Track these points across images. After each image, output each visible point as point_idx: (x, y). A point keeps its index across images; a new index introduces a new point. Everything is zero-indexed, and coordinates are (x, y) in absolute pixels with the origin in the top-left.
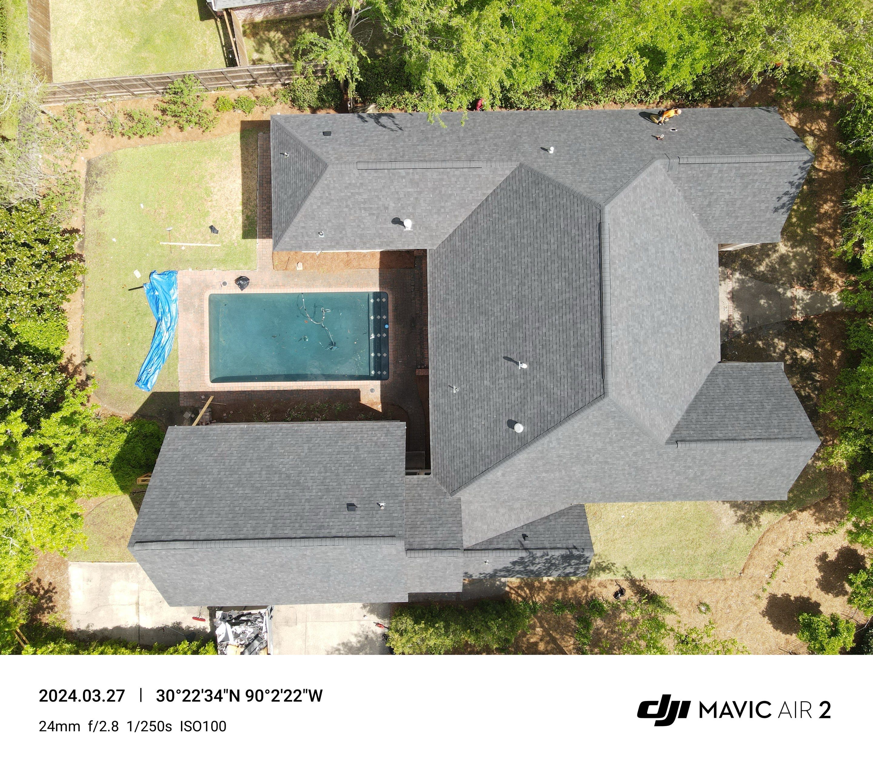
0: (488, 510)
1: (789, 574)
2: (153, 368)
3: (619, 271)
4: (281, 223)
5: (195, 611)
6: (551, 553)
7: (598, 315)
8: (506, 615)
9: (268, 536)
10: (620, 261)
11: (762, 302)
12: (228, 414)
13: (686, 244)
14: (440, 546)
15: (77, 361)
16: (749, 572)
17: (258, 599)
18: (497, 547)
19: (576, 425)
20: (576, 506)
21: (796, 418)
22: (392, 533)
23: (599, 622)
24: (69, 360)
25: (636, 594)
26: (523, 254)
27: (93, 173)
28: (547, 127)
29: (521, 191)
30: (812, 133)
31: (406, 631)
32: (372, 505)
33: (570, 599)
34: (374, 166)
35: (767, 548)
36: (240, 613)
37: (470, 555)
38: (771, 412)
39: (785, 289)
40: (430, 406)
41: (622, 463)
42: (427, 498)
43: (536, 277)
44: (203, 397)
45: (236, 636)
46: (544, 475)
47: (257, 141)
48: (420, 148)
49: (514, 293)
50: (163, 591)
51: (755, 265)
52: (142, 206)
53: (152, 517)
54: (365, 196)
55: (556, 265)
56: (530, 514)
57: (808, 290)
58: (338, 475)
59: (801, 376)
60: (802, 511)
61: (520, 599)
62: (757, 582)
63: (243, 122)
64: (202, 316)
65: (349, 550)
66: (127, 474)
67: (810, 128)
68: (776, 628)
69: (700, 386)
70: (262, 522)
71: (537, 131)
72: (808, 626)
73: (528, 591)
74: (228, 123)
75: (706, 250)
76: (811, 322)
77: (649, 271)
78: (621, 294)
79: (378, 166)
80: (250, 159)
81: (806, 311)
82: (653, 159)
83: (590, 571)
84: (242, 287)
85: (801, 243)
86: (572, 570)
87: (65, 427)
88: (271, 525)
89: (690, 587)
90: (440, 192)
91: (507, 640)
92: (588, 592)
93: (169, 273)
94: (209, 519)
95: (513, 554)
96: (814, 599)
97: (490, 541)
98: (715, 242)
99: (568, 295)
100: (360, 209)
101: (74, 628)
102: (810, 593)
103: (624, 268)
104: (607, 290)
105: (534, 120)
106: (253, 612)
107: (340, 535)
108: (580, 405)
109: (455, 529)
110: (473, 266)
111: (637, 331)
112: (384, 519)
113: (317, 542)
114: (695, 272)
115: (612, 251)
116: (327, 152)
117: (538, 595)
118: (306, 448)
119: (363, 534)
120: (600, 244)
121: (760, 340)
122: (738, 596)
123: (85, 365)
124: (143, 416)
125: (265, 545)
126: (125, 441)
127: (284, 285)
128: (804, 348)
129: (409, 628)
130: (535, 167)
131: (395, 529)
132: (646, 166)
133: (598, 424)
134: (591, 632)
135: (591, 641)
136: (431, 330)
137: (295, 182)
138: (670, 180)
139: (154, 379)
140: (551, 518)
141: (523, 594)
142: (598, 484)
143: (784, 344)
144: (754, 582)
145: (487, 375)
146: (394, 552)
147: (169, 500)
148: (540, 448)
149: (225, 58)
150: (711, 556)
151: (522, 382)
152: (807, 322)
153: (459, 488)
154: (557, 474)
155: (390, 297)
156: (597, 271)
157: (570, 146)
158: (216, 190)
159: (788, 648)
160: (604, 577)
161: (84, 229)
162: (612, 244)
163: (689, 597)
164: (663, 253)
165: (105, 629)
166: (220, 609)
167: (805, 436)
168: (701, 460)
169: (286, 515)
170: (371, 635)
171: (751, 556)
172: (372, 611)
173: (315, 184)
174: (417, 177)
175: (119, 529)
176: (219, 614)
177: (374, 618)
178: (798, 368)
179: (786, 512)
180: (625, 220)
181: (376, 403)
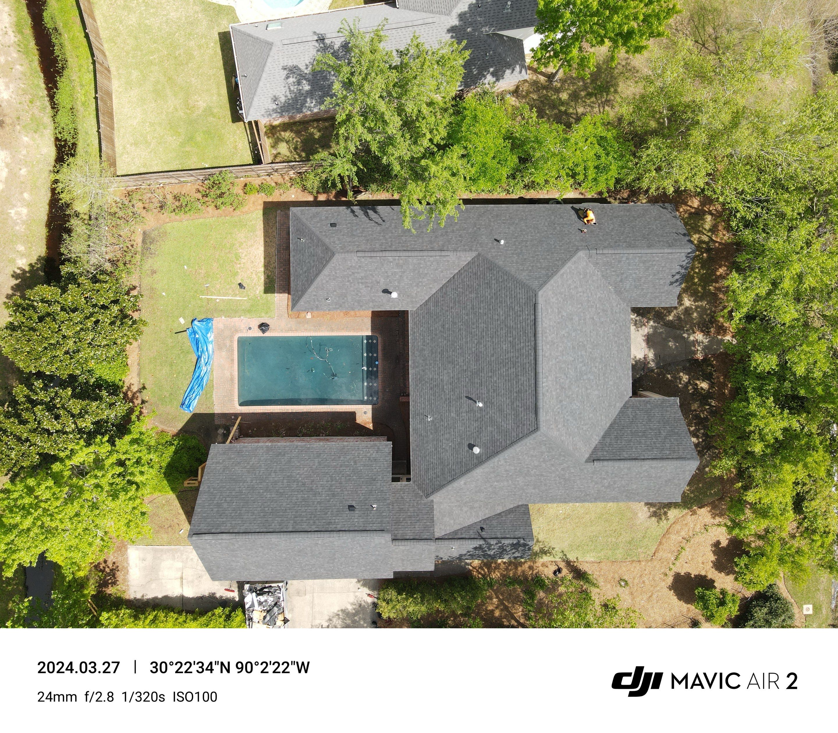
0: (454, 508)
1: (690, 558)
2: (194, 395)
3: (550, 338)
4: (297, 291)
5: (226, 584)
6: (503, 541)
7: (533, 371)
8: (468, 588)
9: (290, 529)
10: (550, 330)
11: (671, 344)
12: (253, 430)
13: (603, 310)
14: (417, 537)
15: (135, 389)
16: (659, 555)
17: (279, 575)
18: (461, 537)
19: (518, 450)
20: (522, 505)
21: (684, 442)
22: (382, 528)
23: (541, 594)
24: (129, 388)
25: (571, 572)
26: (480, 321)
27: (148, 241)
28: (500, 220)
29: (479, 274)
30: (710, 213)
31: (391, 600)
32: (367, 507)
33: (519, 577)
34: (369, 254)
35: (673, 537)
36: (263, 586)
37: (440, 543)
38: (665, 438)
39: (689, 335)
40: (411, 430)
41: (553, 475)
42: (408, 500)
43: (490, 339)
44: (233, 417)
45: (260, 603)
46: (496, 483)
47: (276, 217)
48: (404, 238)
49: (473, 349)
50: (209, 569)
51: (665, 315)
52: (186, 267)
53: (204, 515)
54: (363, 275)
55: (504, 331)
56: (487, 511)
57: (707, 335)
58: (341, 483)
59: (701, 403)
60: (700, 508)
61: (480, 576)
62: (665, 563)
63: (265, 203)
64: (233, 354)
65: (350, 540)
66: (177, 478)
67: (709, 209)
68: (680, 599)
69: (615, 416)
70: (285, 519)
71: (492, 223)
72: (702, 598)
73: (486, 570)
74: (254, 203)
75: (620, 312)
76: (709, 360)
77: (574, 334)
78: (550, 354)
79: (373, 254)
80: (270, 231)
81: (705, 351)
82: (577, 250)
83: (536, 554)
84: (264, 331)
85: (701, 299)
86: (519, 555)
87: (136, 446)
88: (292, 522)
89: (613, 567)
90: (419, 272)
91: (469, 608)
92: (533, 571)
93: (208, 320)
94: (246, 517)
95: (473, 542)
96: (710, 576)
97: (456, 532)
98: (627, 306)
99: (512, 354)
100: (358, 283)
101: (132, 597)
102: (706, 572)
103: (553, 335)
104: (540, 353)
105: (491, 214)
106: (273, 585)
107: (344, 529)
108: (520, 436)
109: (428, 524)
110: (443, 326)
111: (563, 380)
112: (376, 517)
113: (327, 535)
114: (611, 331)
115: (544, 324)
116: (334, 242)
117: (494, 573)
118: (316, 462)
119: (361, 528)
120: (535, 319)
121: (669, 374)
122: (650, 574)
123: (140, 392)
124: (186, 432)
125: (288, 536)
126: (174, 452)
127: (296, 330)
128: (703, 381)
129: (394, 598)
130: (489, 256)
131: (384, 525)
132: (572, 256)
133: (534, 449)
134: (536, 601)
135: (535, 608)
136: (411, 371)
137: (309, 262)
138: (590, 264)
139: (195, 403)
140: (503, 514)
141: (483, 572)
142: (537, 490)
143: (687, 377)
144: (662, 563)
145: (453, 409)
146: (383, 542)
147: (215, 502)
148: (492, 465)
149: (251, 152)
150: (630, 543)
151: (479, 415)
152: (705, 360)
153: (432, 493)
154: (506, 483)
155: (380, 339)
156: (533, 339)
157: (516, 237)
158: (243, 255)
159: (689, 615)
160: (546, 559)
161: (140, 285)
162: (544, 319)
163: (612, 575)
164: (585, 319)
165: (156, 598)
166: (248, 583)
167: (689, 456)
168: (612, 474)
169: (303, 514)
170: (363, 603)
171: (660, 543)
172: (364, 585)
173: (324, 266)
174: (401, 262)
175: (167, 520)
176: (247, 587)
177: (366, 591)
178: (699, 396)
179: (688, 508)
180: (554, 300)
181: (368, 423)
